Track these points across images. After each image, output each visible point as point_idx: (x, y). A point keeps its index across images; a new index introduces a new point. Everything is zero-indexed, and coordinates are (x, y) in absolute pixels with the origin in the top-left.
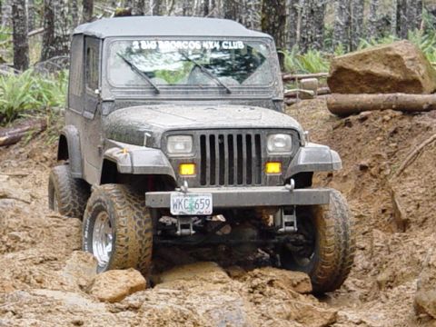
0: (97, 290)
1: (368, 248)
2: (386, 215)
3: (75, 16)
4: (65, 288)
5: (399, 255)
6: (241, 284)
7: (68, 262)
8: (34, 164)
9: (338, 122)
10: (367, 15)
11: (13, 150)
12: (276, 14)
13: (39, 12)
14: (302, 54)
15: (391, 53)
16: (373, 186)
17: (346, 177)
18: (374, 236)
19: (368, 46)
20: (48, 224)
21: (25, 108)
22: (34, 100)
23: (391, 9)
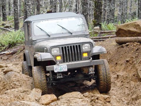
0: (41, 101)
1: (129, 87)
2: (135, 77)
3: (34, 12)
4: (31, 100)
5: (139, 90)
6: (88, 99)
7: (32, 92)
8: (21, 60)
9: (119, 46)
10: (129, 12)
11: (14, 56)
12: (99, 11)
13: (22, 11)
14: (107, 24)
15: (136, 24)
16: (130, 67)
17: (122, 64)
18: (131, 83)
19: (129, 22)
20: (25, 80)
21: (18, 42)
22: (21, 40)
23: (136, 10)
